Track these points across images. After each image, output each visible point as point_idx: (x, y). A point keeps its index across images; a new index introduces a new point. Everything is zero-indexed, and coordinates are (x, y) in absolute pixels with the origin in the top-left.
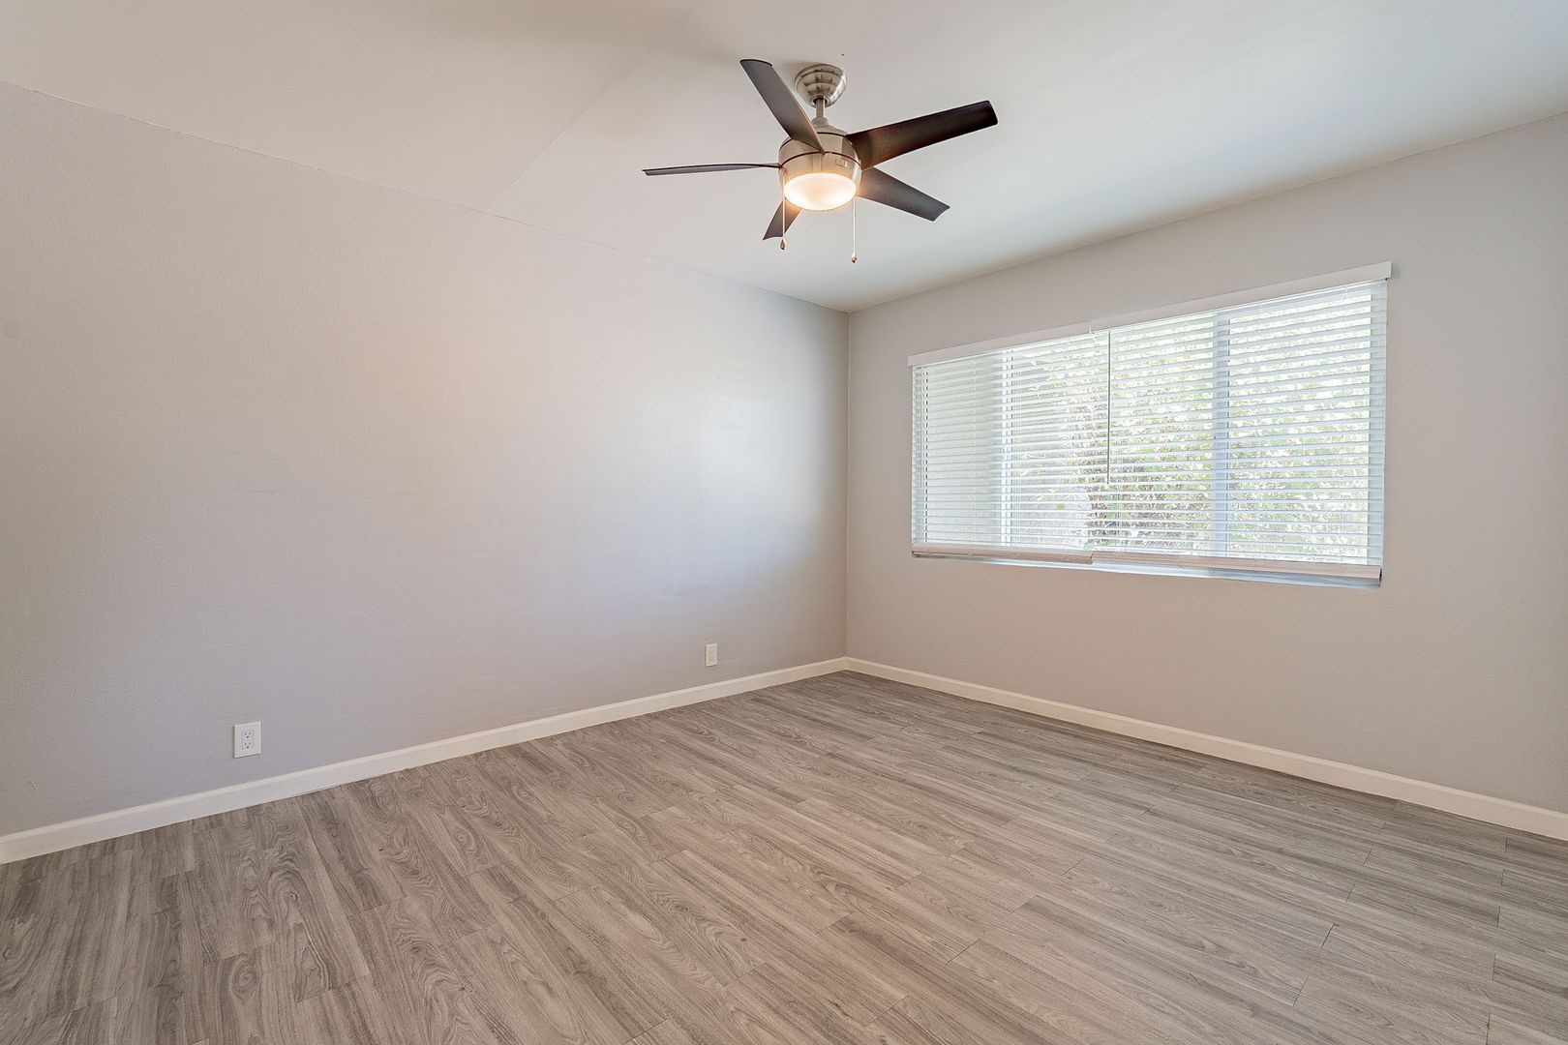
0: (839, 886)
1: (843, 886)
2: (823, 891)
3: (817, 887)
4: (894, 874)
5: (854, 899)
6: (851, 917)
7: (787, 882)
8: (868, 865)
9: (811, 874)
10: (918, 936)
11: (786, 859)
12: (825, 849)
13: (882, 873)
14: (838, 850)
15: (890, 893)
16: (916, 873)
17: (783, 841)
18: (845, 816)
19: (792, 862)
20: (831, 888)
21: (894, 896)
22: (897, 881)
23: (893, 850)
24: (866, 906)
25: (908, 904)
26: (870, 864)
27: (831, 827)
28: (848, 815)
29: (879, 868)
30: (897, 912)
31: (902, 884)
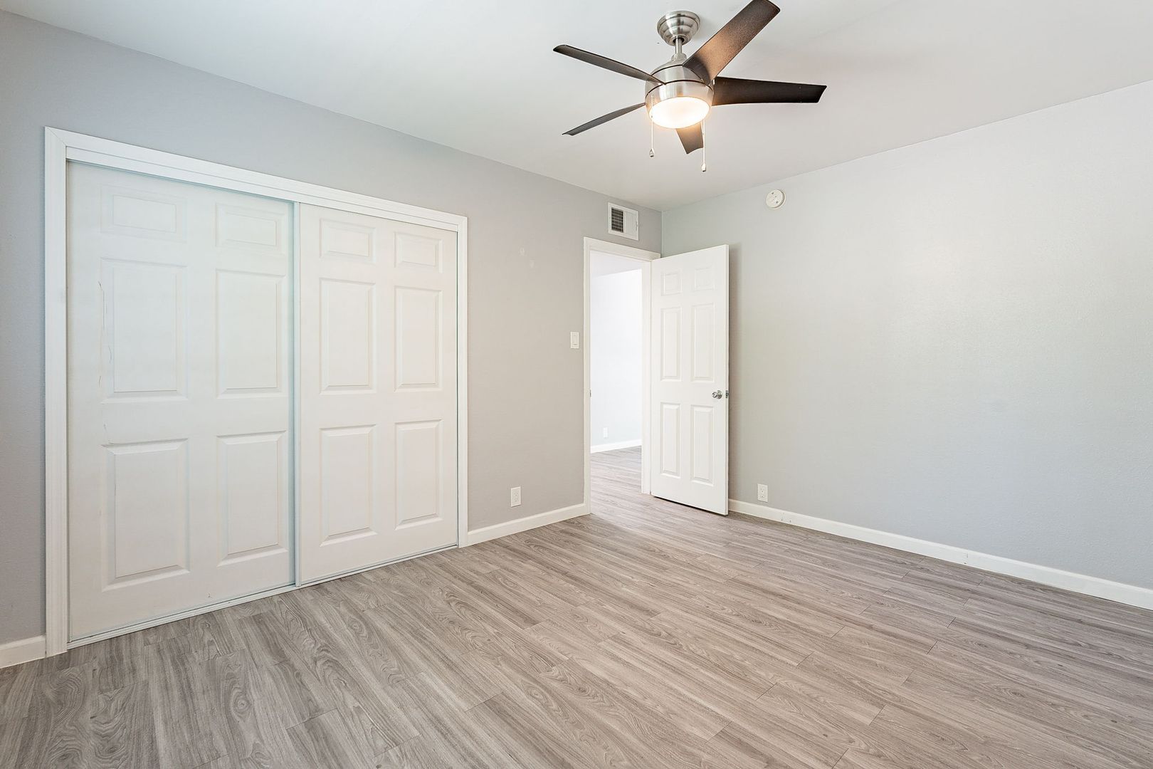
0: (659, 635)
1: (655, 635)
2: (669, 632)
3: (674, 634)
4: (619, 643)
5: (648, 626)
6: (649, 617)
7: (696, 638)
8: (638, 650)
9: (680, 643)
10: (611, 608)
11: (705, 655)
12: (675, 664)
13: (627, 644)
14: (663, 664)
15: (623, 630)
16: (602, 644)
17: (716, 673)
18: (664, 707)
19: (699, 653)
20: (664, 633)
21: (619, 628)
22: (617, 639)
23: (616, 663)
24: (640, 623)
25: (612, 624)
26: (636, 651)
27: (675, 691)
28: (659, 708)
29: (629, 648)
30: (620, 619)
31: (614, 636)
